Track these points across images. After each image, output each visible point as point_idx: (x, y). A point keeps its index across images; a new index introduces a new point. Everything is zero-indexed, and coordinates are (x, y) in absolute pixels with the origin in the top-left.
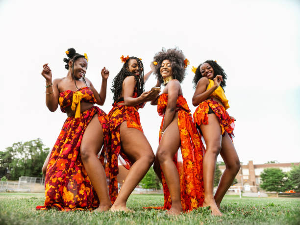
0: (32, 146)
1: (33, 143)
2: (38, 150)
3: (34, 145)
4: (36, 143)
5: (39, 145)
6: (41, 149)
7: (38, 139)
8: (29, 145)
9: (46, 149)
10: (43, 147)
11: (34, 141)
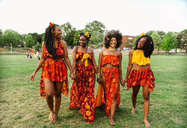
0: (65, 28)
1: (66, 25)
2: (69, 30)
3: (67, 27)
4: (67, 25)
5: (69, 27)
6: (71, 29)
7: (68, 22)
8: (64, 27)
9: (74, 29)
10: (72, 27)
11: (66, 24)
